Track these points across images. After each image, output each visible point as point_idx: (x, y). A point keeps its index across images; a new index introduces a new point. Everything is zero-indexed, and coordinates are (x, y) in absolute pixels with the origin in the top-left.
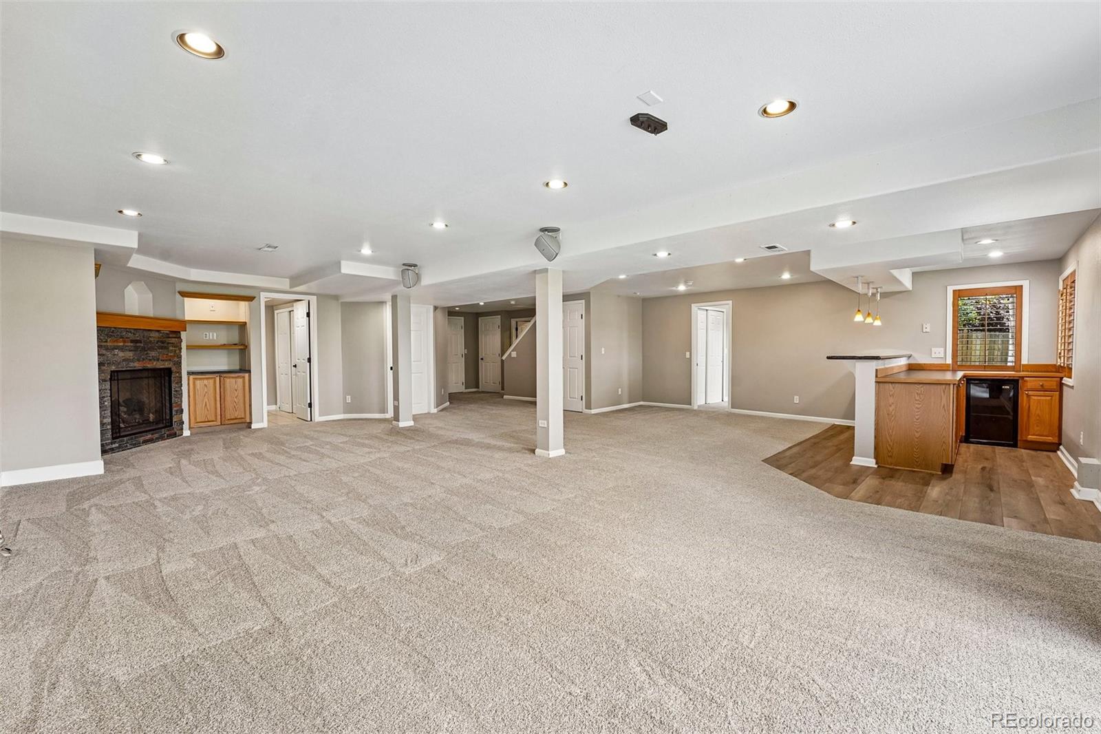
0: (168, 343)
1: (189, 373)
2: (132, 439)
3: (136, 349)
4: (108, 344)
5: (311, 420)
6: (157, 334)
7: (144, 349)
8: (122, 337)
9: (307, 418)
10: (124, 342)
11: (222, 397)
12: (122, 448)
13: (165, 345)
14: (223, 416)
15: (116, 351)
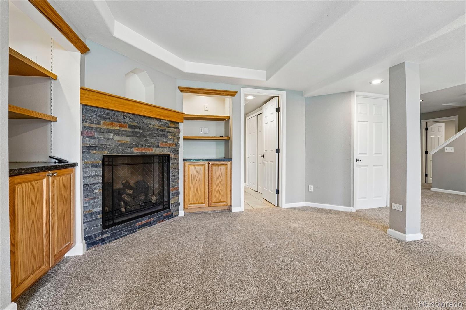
0: (168, 132)
1: (185, 160)
2: (126, 226)
3: (134, 134)
4: (101, 126)
5: (278, 206)
6: (157, 123)
7: (142, 135)
8: (118, 121)
9: (275, 202)
10: (121, 126)
11: (210, 182)
12: (114, 237)
13: (165, 133)
14: (210, 199)
15: (111, 135)
